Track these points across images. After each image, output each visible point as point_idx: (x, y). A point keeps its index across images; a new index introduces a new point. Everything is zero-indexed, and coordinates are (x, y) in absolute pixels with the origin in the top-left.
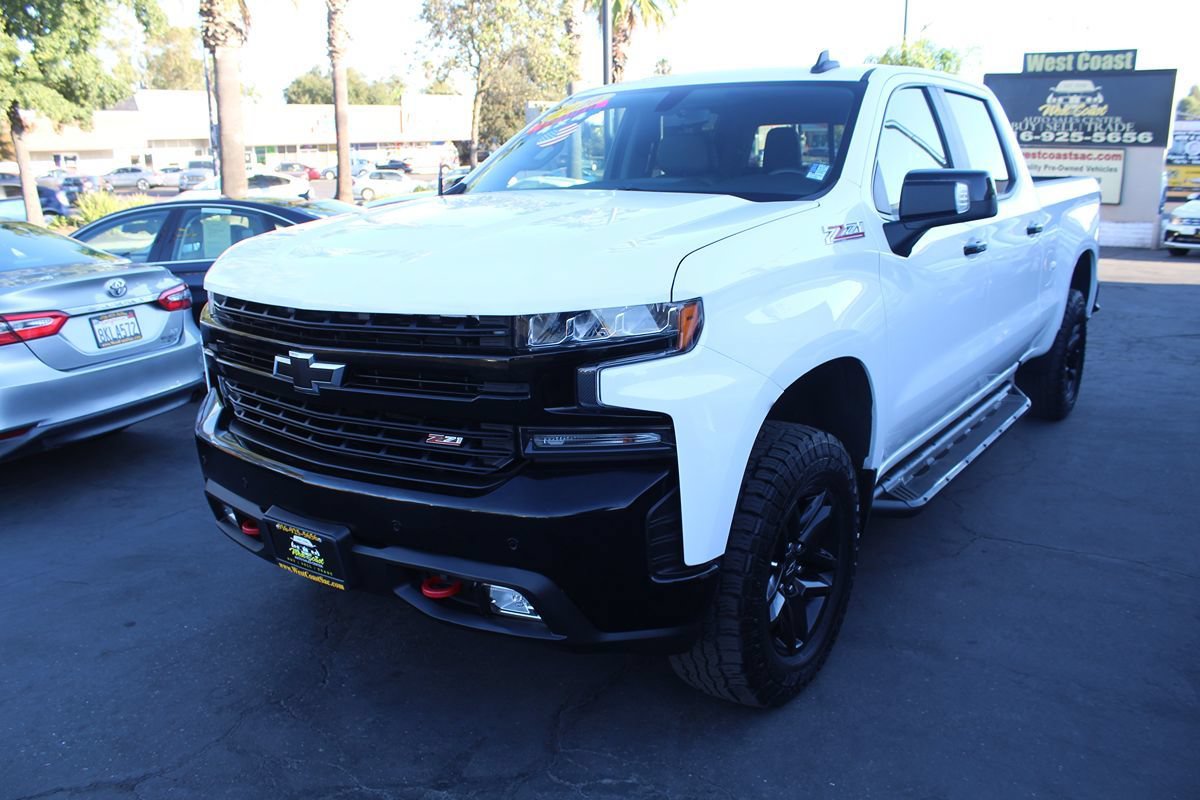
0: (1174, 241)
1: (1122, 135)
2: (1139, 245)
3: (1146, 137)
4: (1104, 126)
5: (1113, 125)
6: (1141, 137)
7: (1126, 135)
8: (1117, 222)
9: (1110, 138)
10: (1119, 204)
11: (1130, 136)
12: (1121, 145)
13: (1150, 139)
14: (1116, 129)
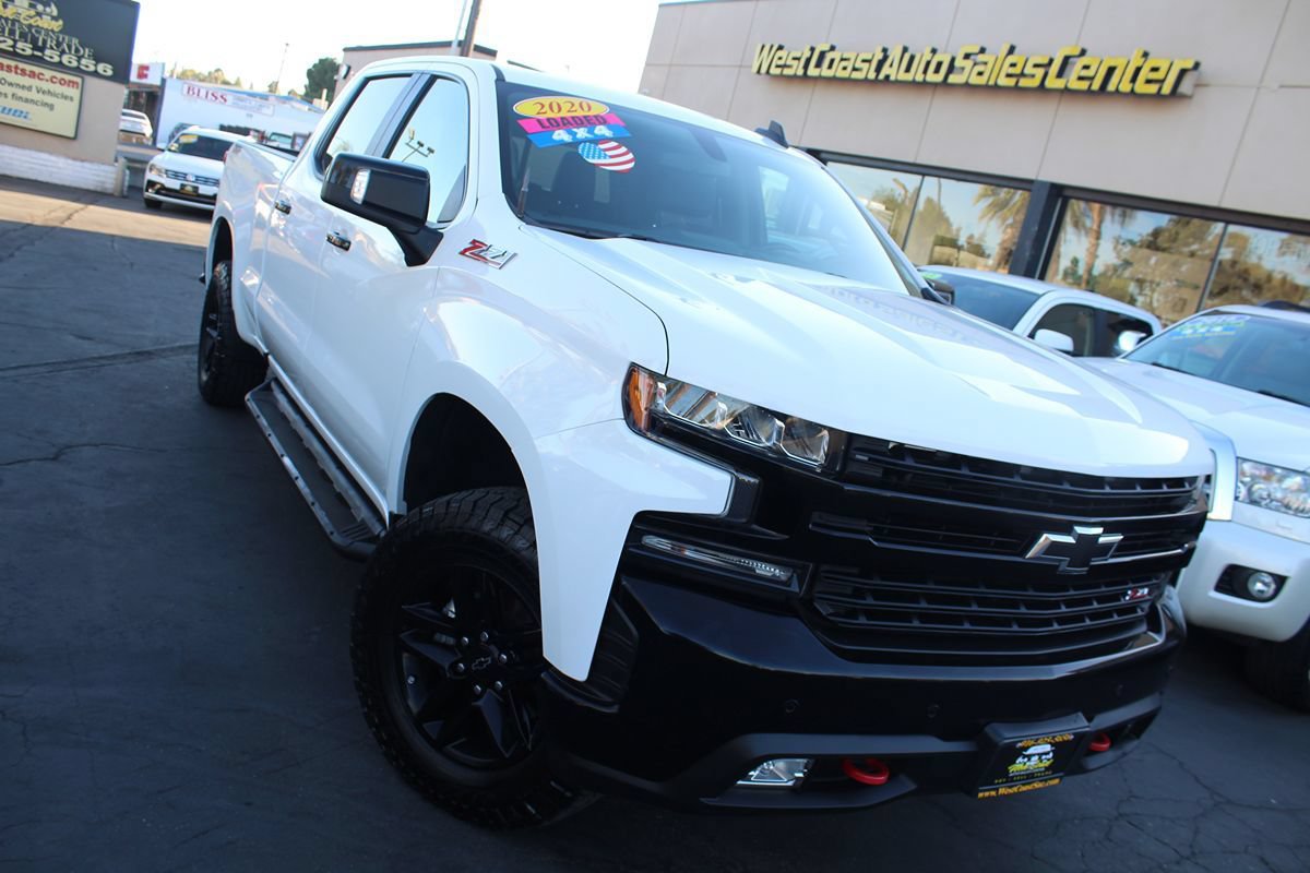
0: (158, 192)
1: (79, 61)
2: (99, 189)
3: (105, 69)
4: (59, 44)
5: (69, 47)
6: (101, 68)
7: (84, 61)
8: (74, 159)
9: (65, 59)
10: (75, 138)
11: (88, 64)
12: (78, 71)
13: (110, 73)
14: (73, 52)
